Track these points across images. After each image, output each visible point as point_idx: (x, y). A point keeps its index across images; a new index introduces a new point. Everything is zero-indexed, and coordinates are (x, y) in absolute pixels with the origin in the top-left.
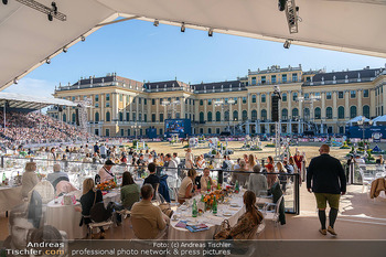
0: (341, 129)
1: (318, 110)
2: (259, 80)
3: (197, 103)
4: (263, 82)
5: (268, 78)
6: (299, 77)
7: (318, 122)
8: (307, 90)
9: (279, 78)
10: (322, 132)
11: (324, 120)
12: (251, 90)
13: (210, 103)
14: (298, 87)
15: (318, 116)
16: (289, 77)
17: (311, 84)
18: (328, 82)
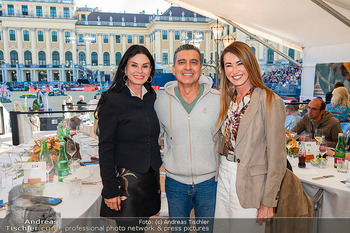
1: (94, 55)
2: (18, 9)
4: (25, 13)
5: (32, 9)
7: (94, 69)
8: (82, 30)
9: (46, 10)
10: (99, 80)
11: (101, 67)
14: (70, 25)
15: (95, 62)
16: (60, 11)
17: (87, 23)
18: (105, 23)
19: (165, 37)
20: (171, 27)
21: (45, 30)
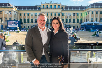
0: (74, 26)
1: (67, 20)
2: (45, 6)
3: (19, 15)
4: (47, 8)
5: (49, 6)
6: (61, 7)
8: (63, 12)
9: (53, 6)
12: (42, 10)
13: (24, 15)
14: (60, 10)
16: (57, 6)
17: (65, 10)
18: (71, 9)
19: (92, 13)
20: (95, 10)
21: (53, 12)
